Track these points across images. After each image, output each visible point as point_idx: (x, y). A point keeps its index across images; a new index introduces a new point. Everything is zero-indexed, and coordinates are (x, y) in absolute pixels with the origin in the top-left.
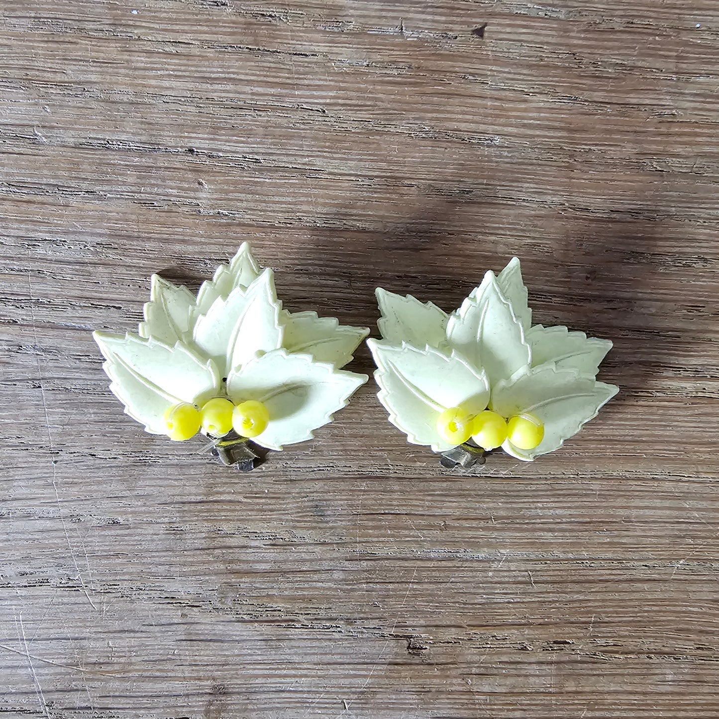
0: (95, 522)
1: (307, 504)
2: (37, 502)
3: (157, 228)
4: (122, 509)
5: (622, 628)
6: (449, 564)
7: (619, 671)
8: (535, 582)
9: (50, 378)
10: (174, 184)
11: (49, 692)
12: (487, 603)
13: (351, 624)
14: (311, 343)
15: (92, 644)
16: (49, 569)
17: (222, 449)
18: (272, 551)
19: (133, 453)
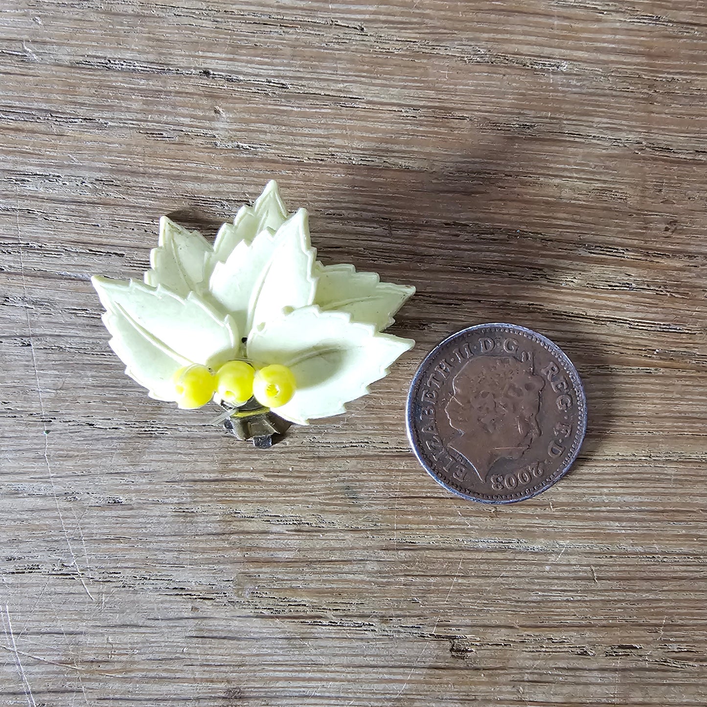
0: (93, 502)
1: (336, 485)
2: (26, 477)
3: (166, 162)
4: (125, 487)
5: (697, 633)
6: (499, 556)
7: (692, 681)
8: (599, 579)
9: (41, 335)
10: (186, 112)
11: (39, 692)
12: (543, 601)
13: (386, 622)
14: (347, 301)
15: (89, 640)
16: (41, 554)
17: (239, 421)
18: (297, 537)
19: (137, 423)
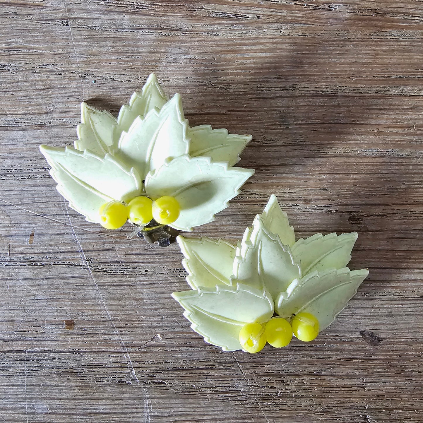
1: (275, 116)
2: (71, 114)
6: (380, 160)
9: (75, 18)
11: (88, 251)
12: (408, 188)
13: (307, 203)
19: (143, 77)
